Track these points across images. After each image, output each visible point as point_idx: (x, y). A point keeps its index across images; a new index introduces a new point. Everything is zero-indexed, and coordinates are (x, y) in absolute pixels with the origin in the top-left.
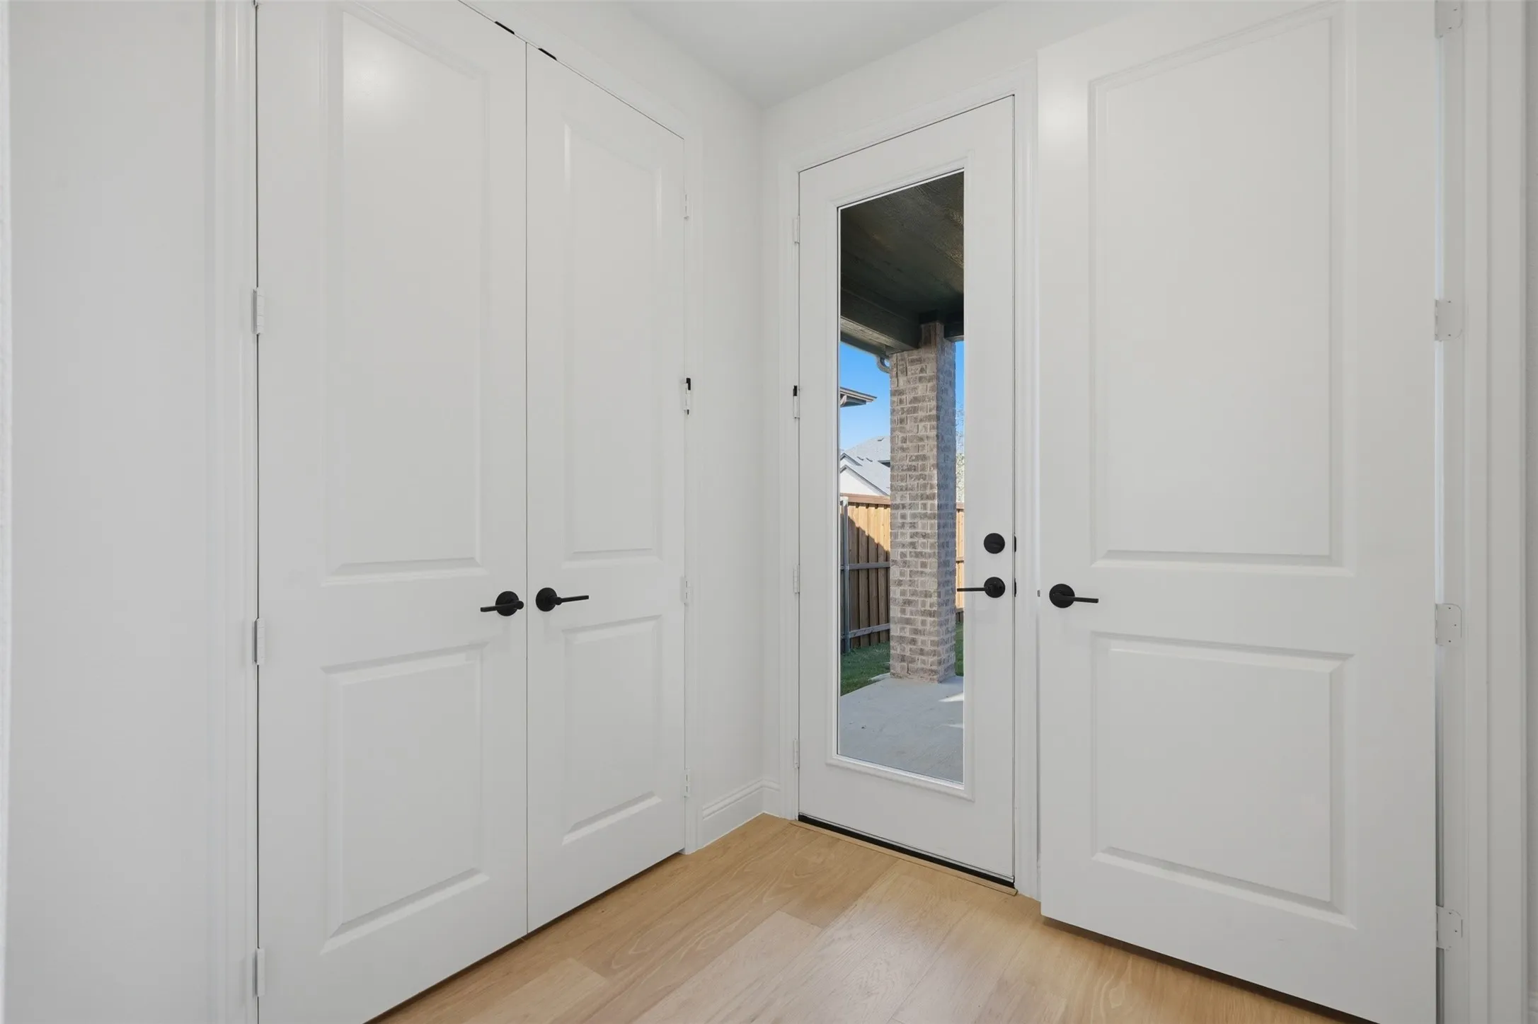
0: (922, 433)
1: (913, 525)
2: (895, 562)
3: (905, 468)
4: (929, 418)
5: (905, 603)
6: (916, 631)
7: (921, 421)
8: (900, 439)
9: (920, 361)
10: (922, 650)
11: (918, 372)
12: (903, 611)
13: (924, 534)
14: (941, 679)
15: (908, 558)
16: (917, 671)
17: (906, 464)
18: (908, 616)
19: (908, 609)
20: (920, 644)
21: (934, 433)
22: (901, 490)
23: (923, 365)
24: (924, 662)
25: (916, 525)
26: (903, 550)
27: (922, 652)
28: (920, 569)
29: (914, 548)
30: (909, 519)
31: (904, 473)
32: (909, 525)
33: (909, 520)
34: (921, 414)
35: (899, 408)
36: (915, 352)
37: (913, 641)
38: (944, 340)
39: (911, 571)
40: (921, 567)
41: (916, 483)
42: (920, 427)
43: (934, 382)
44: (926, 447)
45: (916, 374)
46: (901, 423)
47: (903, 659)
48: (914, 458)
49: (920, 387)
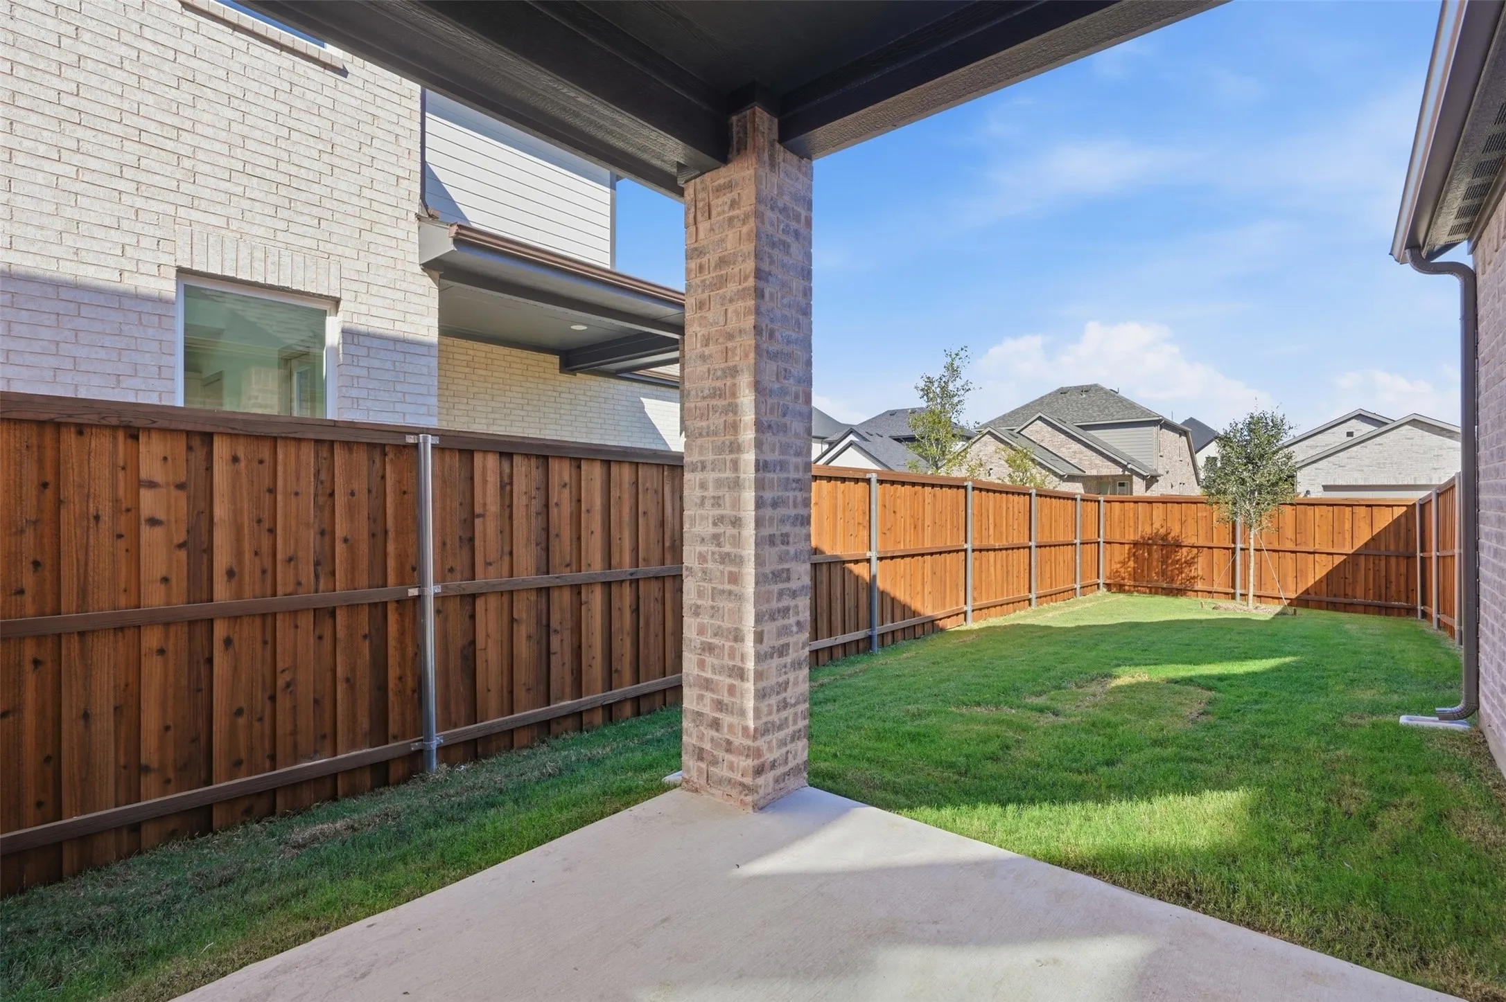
0: (733, 324)
1: (717, 502)
2: (689, 569)
3: (706, 392)
4: (741, 295)
5: (703, 649)
6: (719, 705)
7: (731, 301)
8: (699, 340)
9: (729, 186)
10: (729, 742)
11: (726, 208)
12: (701, 665)
13: (733, 519)
14: (761, 803)
15: (710, 565)
16: (720, 781)
17: (707, 386)
18: (708, 674)
19: (710, 660)
20: (726, 730)
21: (750, 321)
22: (701, 435)
23: (734, 194)
24: (731, 767)
25: (721, 502)
26: (703, 549)
27: (729, 747)
28: (727, 587)
29: (719, 545)
30: (711, 489)
31: (705, 403)
32: (712, 501)
33: (711, 492)
34: (732, 287)
35: (698, 281)
36: (723, 171)
37: (716, 724)
38: (777, 145)
39: (714, 589)
40: (729, 582)
41: (722, 420)
42: (729, 312)
43: (752, 223)
44: (738, 351)
45: (724, 212)
46: (700, 308)
47: (700, 755)
48: (719, 373)
49: (731, 236)
